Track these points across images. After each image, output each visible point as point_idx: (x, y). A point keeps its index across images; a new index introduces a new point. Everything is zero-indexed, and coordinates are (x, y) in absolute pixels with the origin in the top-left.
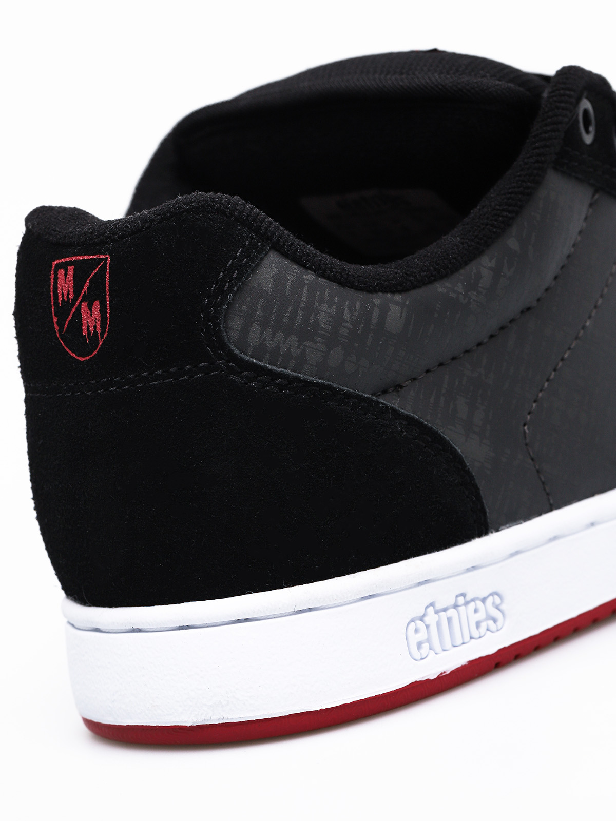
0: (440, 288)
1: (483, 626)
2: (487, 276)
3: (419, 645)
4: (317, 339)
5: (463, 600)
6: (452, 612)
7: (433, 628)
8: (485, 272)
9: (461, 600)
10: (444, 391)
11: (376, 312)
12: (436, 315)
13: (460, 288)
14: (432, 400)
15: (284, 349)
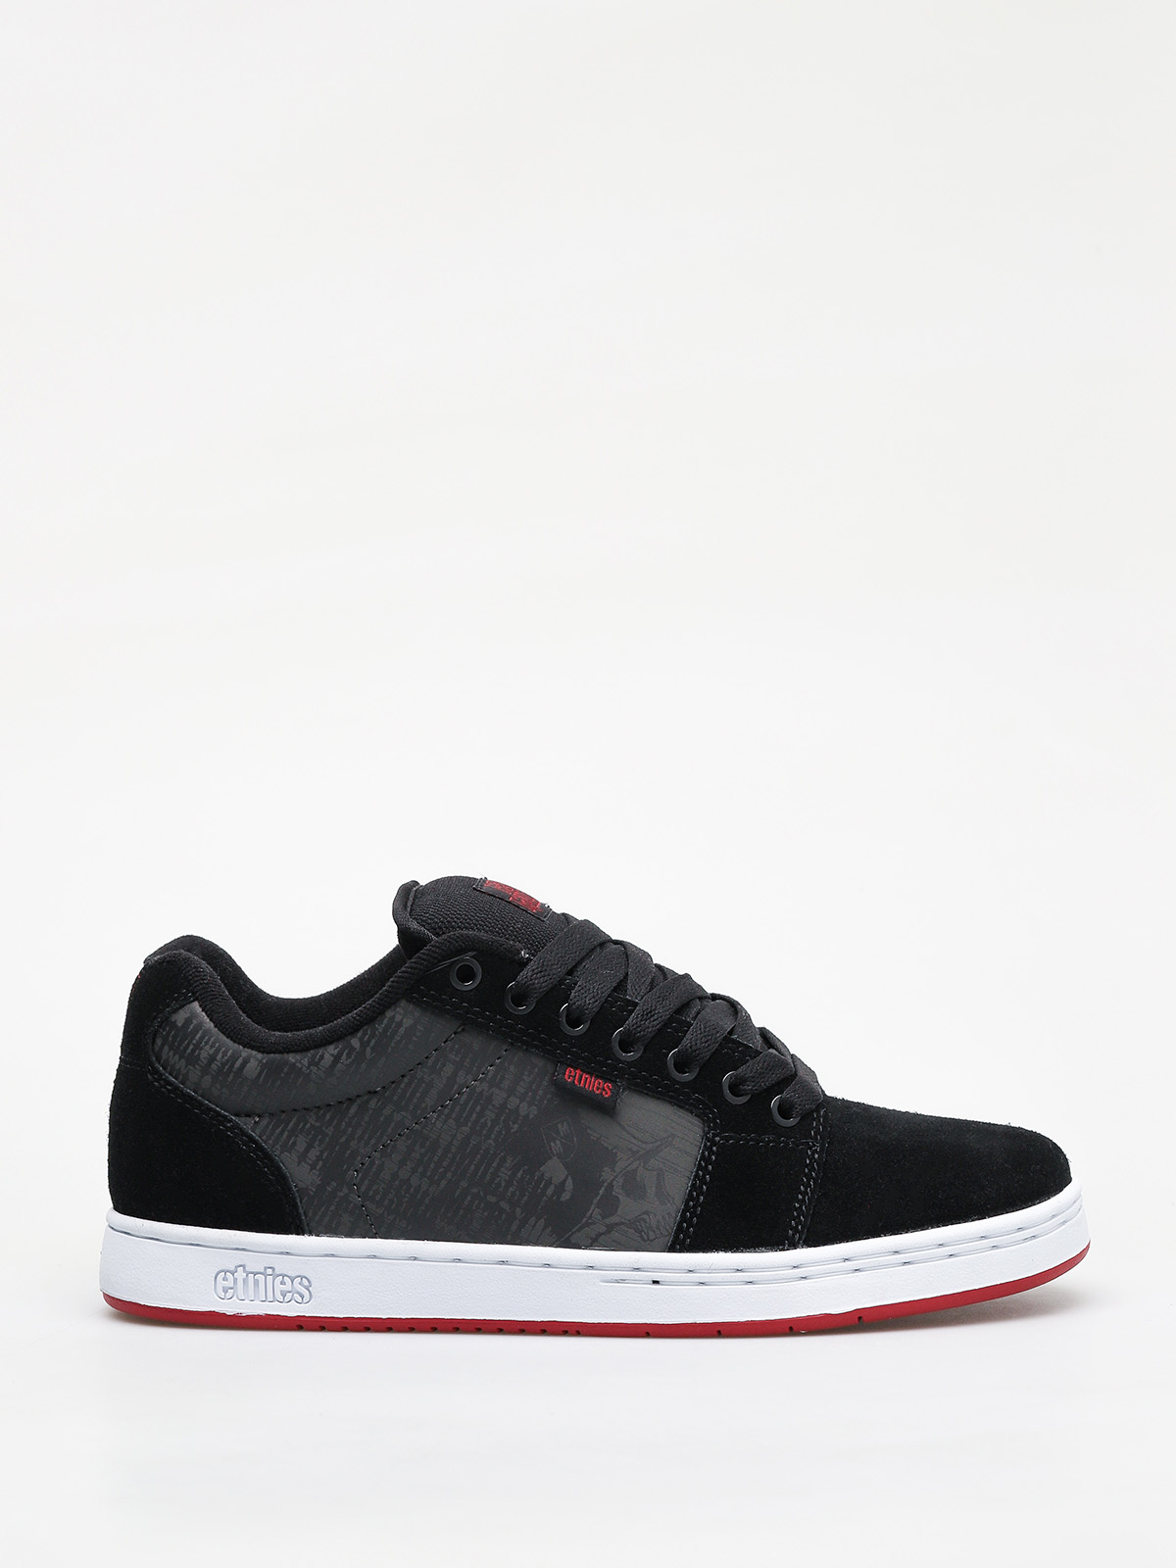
0: (292, 1058)
1: (289, 1295)
2: (328, 1059)
3: (225, 1290)
4: (197, 1067)
5: (270, 1272)
6: (260, 1278)
7: (240, 1282)
8: (327, 1056)
9: (269, 1271)
10: (289, 1128)
11: (240, 1061)
12: (282, 1075)
13: (305, 1062)
14: (278, 1131)
15: (177, 1067)
